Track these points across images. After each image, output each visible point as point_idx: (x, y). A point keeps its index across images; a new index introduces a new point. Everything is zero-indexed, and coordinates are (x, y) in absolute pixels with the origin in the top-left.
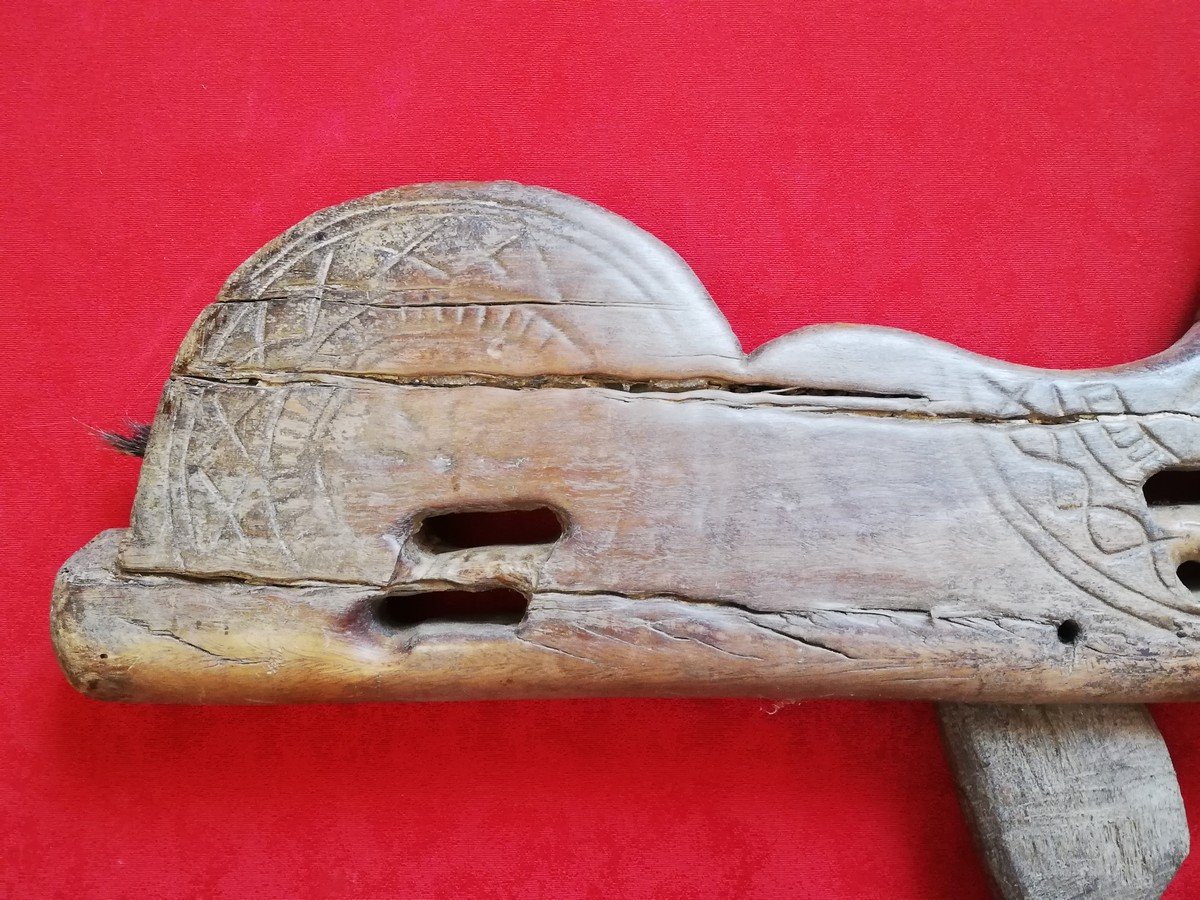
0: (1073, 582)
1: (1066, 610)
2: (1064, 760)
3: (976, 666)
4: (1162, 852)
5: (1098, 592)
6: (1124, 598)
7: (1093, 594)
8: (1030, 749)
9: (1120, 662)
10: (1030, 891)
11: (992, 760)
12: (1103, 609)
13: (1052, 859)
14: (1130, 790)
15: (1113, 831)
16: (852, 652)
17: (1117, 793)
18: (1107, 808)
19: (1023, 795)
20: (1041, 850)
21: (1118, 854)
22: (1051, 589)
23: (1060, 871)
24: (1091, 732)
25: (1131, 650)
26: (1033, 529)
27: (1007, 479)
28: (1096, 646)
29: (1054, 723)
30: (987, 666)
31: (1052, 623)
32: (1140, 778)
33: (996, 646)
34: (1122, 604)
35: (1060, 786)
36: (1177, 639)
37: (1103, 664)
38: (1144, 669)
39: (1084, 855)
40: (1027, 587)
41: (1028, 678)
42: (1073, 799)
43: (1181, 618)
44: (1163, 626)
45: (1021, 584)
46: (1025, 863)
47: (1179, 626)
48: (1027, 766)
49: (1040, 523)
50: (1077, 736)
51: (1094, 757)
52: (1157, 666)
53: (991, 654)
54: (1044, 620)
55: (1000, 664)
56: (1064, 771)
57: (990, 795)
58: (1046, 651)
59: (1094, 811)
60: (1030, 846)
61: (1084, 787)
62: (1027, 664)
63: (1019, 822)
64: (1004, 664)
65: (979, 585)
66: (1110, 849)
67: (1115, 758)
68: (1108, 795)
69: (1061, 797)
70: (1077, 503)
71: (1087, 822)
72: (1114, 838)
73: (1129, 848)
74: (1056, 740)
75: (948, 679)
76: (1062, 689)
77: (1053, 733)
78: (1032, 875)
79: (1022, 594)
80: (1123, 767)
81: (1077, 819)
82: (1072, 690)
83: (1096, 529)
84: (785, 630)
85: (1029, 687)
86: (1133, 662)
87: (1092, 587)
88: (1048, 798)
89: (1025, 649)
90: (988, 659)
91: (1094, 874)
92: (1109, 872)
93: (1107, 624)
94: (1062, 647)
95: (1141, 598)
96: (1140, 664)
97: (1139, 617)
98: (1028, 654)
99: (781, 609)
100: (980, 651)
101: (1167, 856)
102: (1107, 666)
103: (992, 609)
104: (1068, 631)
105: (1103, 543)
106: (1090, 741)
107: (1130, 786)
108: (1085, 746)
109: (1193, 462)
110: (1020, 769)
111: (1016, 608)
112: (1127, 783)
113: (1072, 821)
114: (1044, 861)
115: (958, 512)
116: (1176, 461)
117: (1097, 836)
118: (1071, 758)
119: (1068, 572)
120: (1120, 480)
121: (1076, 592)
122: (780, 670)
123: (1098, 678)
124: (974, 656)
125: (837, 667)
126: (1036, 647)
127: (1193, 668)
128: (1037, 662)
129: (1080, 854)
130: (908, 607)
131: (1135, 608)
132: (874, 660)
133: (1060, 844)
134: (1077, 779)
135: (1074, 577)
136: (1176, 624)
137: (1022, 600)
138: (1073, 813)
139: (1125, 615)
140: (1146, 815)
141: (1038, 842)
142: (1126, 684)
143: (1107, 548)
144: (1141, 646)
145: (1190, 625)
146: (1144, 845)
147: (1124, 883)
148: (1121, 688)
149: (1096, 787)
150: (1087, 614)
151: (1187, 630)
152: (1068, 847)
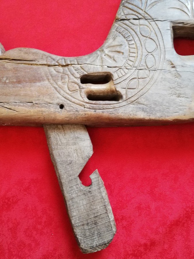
0: (63, 97)
1: (61, 102)
2: (66, 136)
3: (42, 113)
4: (85, 155)
5: (68, 99)
6: (73, 100)
7: (67, 99)
8: (59, 134)
9: (72, 113)
10: (58, 163)
11: (51, 136)
12: (68, 102)
13: (63, 157)
14: (79, 142)
15: (76, 151)
16: (17, 110)
17: (77, 143)
18: (75, 146)
19: (57, 143)
20: (60, 155)
21: (77, 156)
22: (58, 98)
23: (64, 159)
24: (72, 131)
25: (74, 110)
26: (56, 86)
27: (52, 77)
28: (67, 109)
29: (65, 129)
30: (44, 113)
31: (58, 105)
32: (82, 140)
33: (46, 109)
34: (73, 101)
35: (65, 142)
36: (84, 108)
37: (68, 113)
38: (76, 114)
39: (70, 156)
40: (54, 98)
41: (53, 116)
42: (68, 144)
43: (84, 104)
44: (81, 106)
45: (52, 97)
46: (57, 157)
47: (84, 106)
48: (58, 138)
49: (58, 85)
50: (69, 131)
51: (72, 136)
52: (79, 113)
53: (45, 111)
54: (57, 104)
55: (47, 113)
56: (66, 138)
57: (51, 144)
58: (57, 110)
59: (72, 147)
60: (58, 154)
61: (70, 142)
62: (52, 113)
63: (56, 149)
64: (48, 113)
65: (44, 97)
66: (75, 154)
67: (76, 136)
68: (75, 144)
69: (65, 144)
70: (65, 81)
71: (71, 149)
72: (76, 152)
73: (79, 155)
74: (65, 132)
75: (37, 116)
76: (61, 118)
77: (64, 131)
78: (58, 160)
79: (52, 99)
80: (78, 138)
81: (68, 148)
82: (62, 119)
83: (69, 86)
84: (4, 106)
85: (54, 118)
86: (74, 113)
87: (67, 98)
88: (62, 144)
89: (52, 110)
90: (45, 112)
91: (71, 160)
92: (74, 159)
93: (69, 105)
94: (60, 109)
95: (77, 100)
96: (76, 113)
97: (77, 104)
98: (53, 111)
99: (3, 102)
100: (43, 110)
101: (87, 156)
102: (69, 113)
103: (46, 102)
104: (62, 107)
105: (70, 89)
106: (71, 132)
107: (80, 142)
108: (71, 133)
109: (90, 74)
110: (57, 138)
111: (51, 102)
112: (79, 141)
113: (67, 149)
114: (61, 157)
115: (41, 83)
116: (86, 73)
117: (72, 152)
118: (67, 136)
119: (62, 95)
120: (75, 77)
121: (63, 99)
122: (3, 114)
123: (67, 116)
124: (42, 111)
125: (14, 114)
126: (55, 109)
127: (86, 114)
128: (55, 112)
129: (69, 156)
130: (30, 102)
131: (75, 102)
132: (22, 112)
133: (64, 153)
134: (68, 140)
135: (63, 96)
136: (83, 105)
137: (52, 100)
138: (68, 147)
139: (73, 104)
140: (83, 148)
141: (60, 153)
142: (73, 117)
143: (71, 90)
144: (76, 109)
145: (86, 105)
146: (82, 154)
147: (78, 162)
148: (72, 118)
149: (72, 142)
150: (65, 103)
151: (86, 106)
152: (66, 154)
